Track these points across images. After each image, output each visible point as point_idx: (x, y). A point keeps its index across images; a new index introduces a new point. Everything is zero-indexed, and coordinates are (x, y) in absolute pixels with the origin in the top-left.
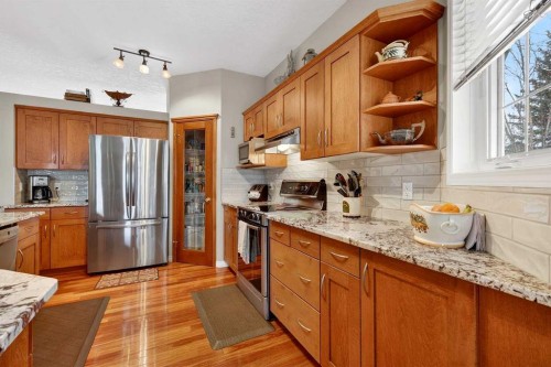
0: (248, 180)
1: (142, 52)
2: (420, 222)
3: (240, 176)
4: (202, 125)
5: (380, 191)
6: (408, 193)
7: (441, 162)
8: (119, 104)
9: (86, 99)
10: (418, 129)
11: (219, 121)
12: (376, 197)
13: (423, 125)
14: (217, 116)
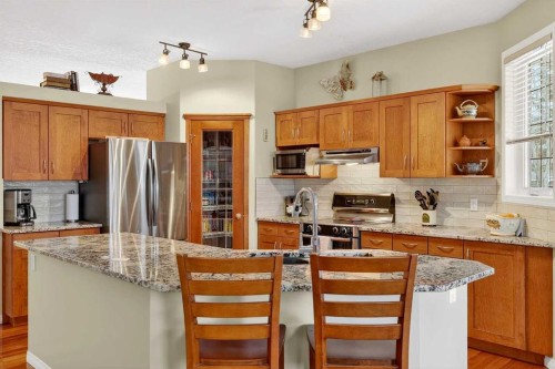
0: (280, 191)
1: (184, 46)
2: (495, 224)
3: (273, 187)
4: (227, 126)
5: (453, 204)
6: (474, 207)
7: (498, 187)
8: (104, 89)
9: (71, 83)
10: (484, 164)
11: (252, 123)
12: (447, 209)
13: (486, 161)
14: (249, 116)
